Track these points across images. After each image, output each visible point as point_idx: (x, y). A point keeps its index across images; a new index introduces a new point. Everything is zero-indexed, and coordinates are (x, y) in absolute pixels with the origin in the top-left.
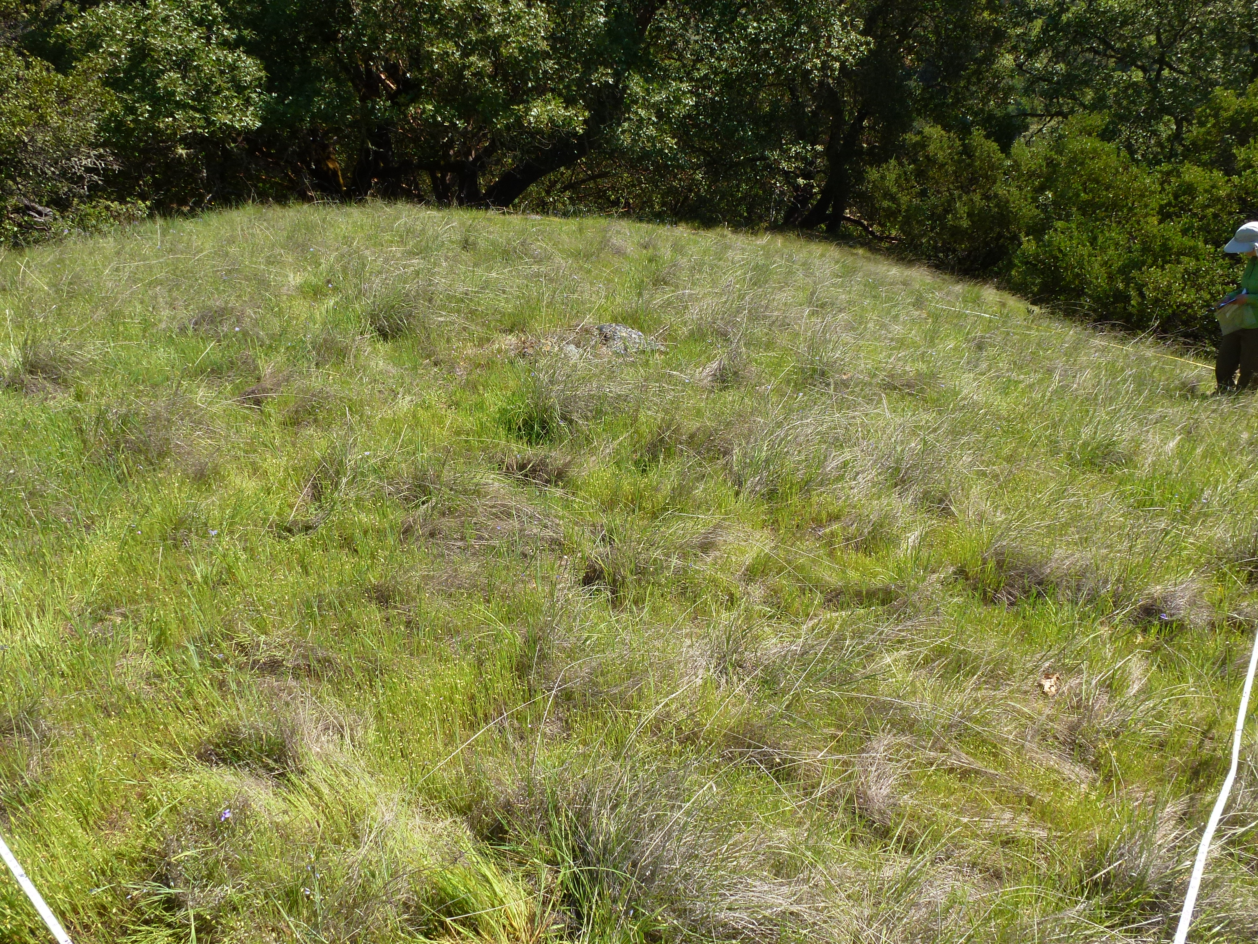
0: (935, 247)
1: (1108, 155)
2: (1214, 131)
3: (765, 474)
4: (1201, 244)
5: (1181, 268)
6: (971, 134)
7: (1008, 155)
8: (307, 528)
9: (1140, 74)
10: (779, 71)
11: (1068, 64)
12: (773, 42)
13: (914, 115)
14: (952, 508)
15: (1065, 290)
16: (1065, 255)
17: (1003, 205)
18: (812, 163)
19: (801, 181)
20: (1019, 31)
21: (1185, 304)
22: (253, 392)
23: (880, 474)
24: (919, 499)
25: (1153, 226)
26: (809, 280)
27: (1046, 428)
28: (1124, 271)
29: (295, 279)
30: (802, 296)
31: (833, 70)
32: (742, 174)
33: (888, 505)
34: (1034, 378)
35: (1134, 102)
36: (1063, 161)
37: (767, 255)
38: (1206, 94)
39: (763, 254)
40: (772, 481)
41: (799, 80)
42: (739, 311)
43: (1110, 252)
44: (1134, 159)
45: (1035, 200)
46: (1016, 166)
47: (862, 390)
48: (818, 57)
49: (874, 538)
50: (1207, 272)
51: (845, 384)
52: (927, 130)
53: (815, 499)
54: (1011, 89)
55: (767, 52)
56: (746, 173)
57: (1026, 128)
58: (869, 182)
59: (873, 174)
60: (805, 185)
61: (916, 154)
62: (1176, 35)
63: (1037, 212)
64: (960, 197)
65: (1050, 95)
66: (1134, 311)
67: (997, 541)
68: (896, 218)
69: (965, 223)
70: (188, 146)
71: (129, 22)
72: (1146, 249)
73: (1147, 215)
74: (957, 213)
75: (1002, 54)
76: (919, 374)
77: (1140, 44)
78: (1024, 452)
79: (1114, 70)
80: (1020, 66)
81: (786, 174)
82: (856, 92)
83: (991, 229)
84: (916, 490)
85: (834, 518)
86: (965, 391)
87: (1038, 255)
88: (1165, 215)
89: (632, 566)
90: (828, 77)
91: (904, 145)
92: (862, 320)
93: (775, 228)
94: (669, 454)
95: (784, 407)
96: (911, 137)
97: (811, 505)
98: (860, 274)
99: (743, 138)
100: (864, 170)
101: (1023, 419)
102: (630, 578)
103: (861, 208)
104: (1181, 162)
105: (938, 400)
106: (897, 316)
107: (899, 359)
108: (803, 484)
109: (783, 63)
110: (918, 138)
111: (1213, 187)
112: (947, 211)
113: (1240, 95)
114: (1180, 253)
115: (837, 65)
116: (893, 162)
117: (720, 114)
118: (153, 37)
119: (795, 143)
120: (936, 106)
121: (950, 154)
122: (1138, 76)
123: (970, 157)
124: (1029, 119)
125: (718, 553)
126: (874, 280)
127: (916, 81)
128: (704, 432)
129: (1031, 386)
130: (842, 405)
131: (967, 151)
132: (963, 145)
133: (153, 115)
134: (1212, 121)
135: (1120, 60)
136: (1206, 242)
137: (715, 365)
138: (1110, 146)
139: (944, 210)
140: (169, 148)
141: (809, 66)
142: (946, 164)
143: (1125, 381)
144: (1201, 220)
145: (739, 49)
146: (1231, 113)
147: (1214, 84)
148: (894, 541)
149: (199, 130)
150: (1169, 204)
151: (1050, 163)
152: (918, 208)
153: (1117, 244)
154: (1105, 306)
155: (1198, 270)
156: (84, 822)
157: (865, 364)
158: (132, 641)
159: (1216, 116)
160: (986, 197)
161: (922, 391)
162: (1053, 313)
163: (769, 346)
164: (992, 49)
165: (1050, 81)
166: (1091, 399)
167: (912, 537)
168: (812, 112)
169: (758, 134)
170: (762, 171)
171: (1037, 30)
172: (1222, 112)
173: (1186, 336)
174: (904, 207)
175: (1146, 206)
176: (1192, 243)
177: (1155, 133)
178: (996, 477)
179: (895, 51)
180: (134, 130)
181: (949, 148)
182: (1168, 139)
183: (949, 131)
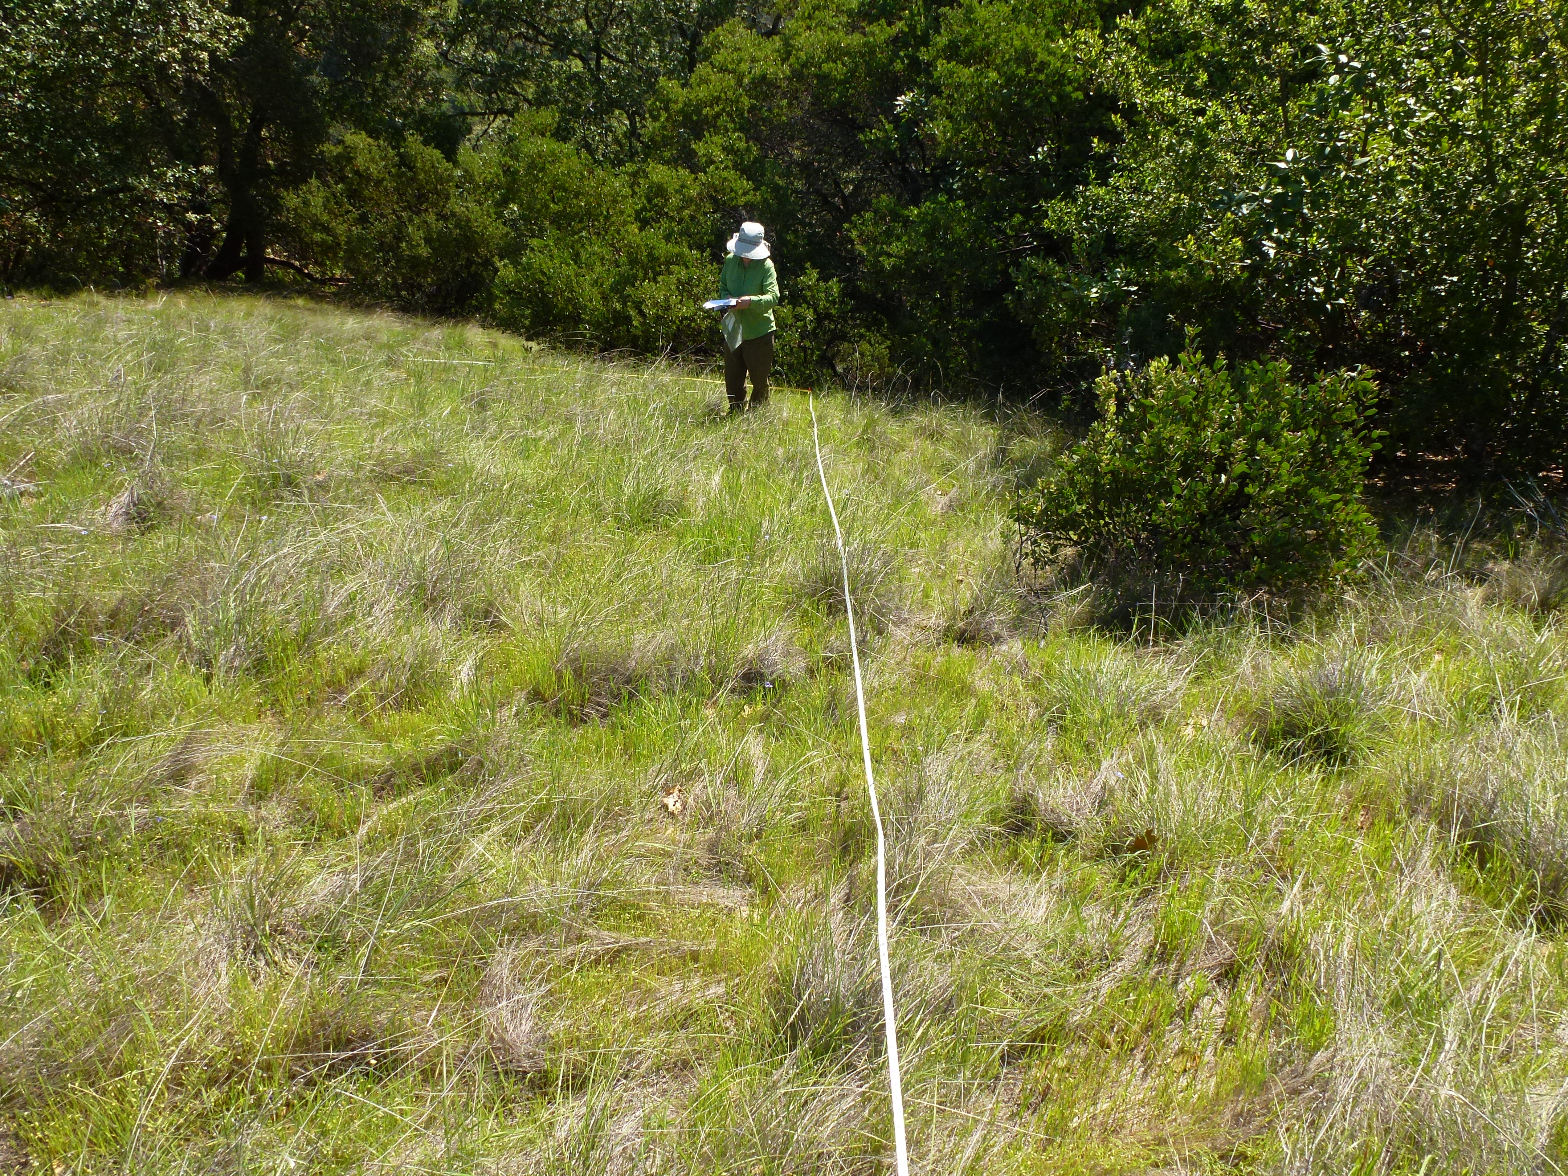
0: (395, 286)
1: (568, 158)
2: (669, 125)
3: (242, 640)
4: (686, 250)
5: (673, 279)
6: (405, 140)
7: (456, 164)
9: (579, 63)
10: (119, 65)
11: (498, 52)
12: (100, 22)
13: (327, 119)
14: (503, 618)
15: (559, 318)
16: (549, 278)
17: (464, 224)
18: (202, 191)
19: (192, 216)
20: (432, 12)
21: (686, 318)
23: (400, 599)
24: (460, 618)
25: (635, 235)
26: (239, 353)
27: (584, 490)
28: (618, 288)
30: (232, 376)
31: (200, 63)
32: (101, 214)
33: (422, 638)
34: (552, 432)
35: (579, 95)
36: (521, 167)
37: (167, 325)
38: (652, 87)
39: (160, 326)
40: (255, 647)
41: (153, 77)
42: (142, 411)
43: (598, 269)
44: (596, 161)
45: (500, 215)
46: (468, 176)
47: (348, 491)
48: (174, 45)
49: (416, 685)
50: (699, 280)
51: (323, 486)
52: (350, 138)
53: (322, 656)
54: (438, 85)
55: (93, 38)
56: (107, 211)
57: (470, 131)
58: (288, 210)
59: (291, 199)
60: (199, 221)
61: (342, 169)
62: (606, 20)
63: (506, 229)
64: (411, 220)
65: (488, 88)
66: (638, 332)
67: (567, 645)
68: (335, 254)
69: (424, 251)
72: (633, 261)
73: (625, 223)
74: (411, 239)
75: (419, 41)
76: (416, 454)
77: (571, 30)
78: (567, 525)
79: (550, 58)
80: (444, 55)
81: (168, 208)
82: (240, 92)
83: (458, 255)
84: (452, 609)
85: (356, 673)
86: (479, 466)
87: (519, 281)
88: (644, 224)
89: (65, 843)
90: (195, 72)
91: (323, 159)
92: (324, 395)
93: (170, 284)
94: (83, 651)
95: (244, 539)
96: (330, 149)
97: (320, 666)
98: (307, 333)
99: (87, 162)
100: (278, 196)
101: (554, 483)
102: (67, 861)
103: (287, 243)
104: (644, 161)
105: (448, 482)
106: (368, 382)
107: (385, 440)
108: (300, 639)
109: (122, 53)
110: (340, 149)
111: (683, 186)
112: (399, 239)
113: (683, 86)
114: (668, 263)
115: (204, 55)
116: (314, 182)
117: (40, 128)
119: (170, 164)
120: (352, 107)
121: (385, 167)
122: (577, 66)
123: (411, 169)
124: (470, 119)
125: (201, 778)
126: (327, 340)
127: (318, 75)
128: (133, 603)
129: (553, 441)
130: (326, 518)
131: (405, 161)
132: (399, 154)
134: (664, 115)
135: (554, 48)
136: (691, 248)
137: (125, 498)
138: (568, 147)
139: (395, 237)
141: (163, 57)
142: (383, 179)
143: (651, 417)
144: (679, 223)
145: (48, 33)
146: (680, 105)
147: (655, 74)
148: (443, 682)
150: (644, 209)
151: (507, 170)
152: (361, 239)
153: (603, 259)
154: (607, 331)
155: (690, 279)
157: (342, 455)
159: (667, 109)
160: (441, 216)
161: (426, 474)
162: (554, 348)
163: (200, 455)
164: (404, 34)
165: (483, 73)
166: (622, 444)
167: (465, 671)
168: (183, 120)
169: (110, 155)
170: (130, 206)
171: (454, 10)
172: (672, 105)
173: (696, 353)
174: (343, 238)
175: (622, 213)
176: (677, 250)
177: (609, 129)
178: (543, 564)
179: (283, 35)
181: (383, 159)
182: (625, 135)
183: (377, 138)
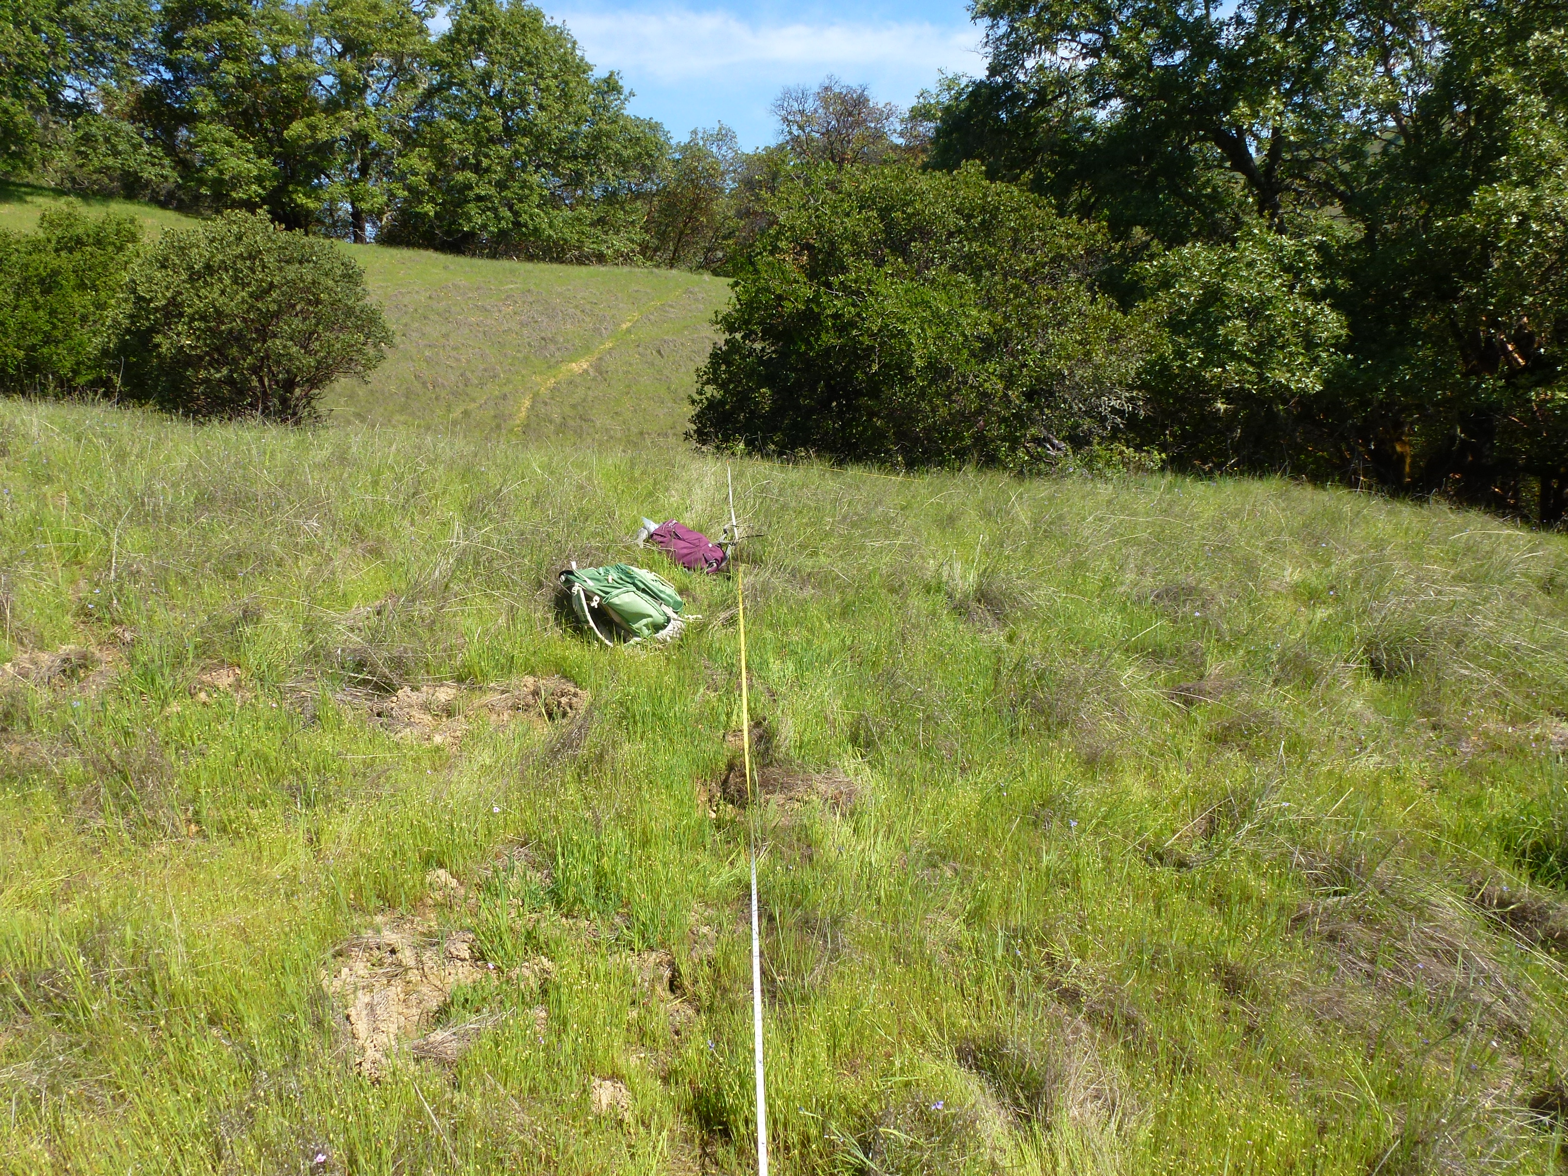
8: (1181, 864)
22: (1188, 689)
29: (1292, 574)
70: (1229, 401)
71: (1211, 263)
118: (1231, 282)
133: (1204, 363)
140: (1207, 400)
149: (1247, 386)
156: (832, 1049)
158: (952, 899)
180: (1178, 376)
